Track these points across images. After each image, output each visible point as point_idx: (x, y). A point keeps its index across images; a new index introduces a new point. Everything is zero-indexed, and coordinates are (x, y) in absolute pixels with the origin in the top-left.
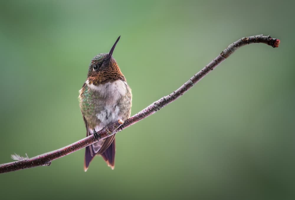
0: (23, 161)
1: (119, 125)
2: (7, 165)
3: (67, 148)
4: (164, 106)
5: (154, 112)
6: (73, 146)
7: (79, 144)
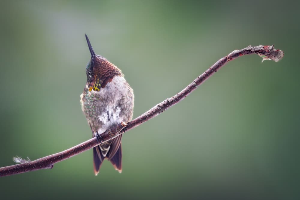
0: (25, 164)
1: (122, 127)
2: (9, 168)
3: (69, 151)
4: (168, 108)
5: (158, 114)
6: (76, 149)
7: (82, 146)
